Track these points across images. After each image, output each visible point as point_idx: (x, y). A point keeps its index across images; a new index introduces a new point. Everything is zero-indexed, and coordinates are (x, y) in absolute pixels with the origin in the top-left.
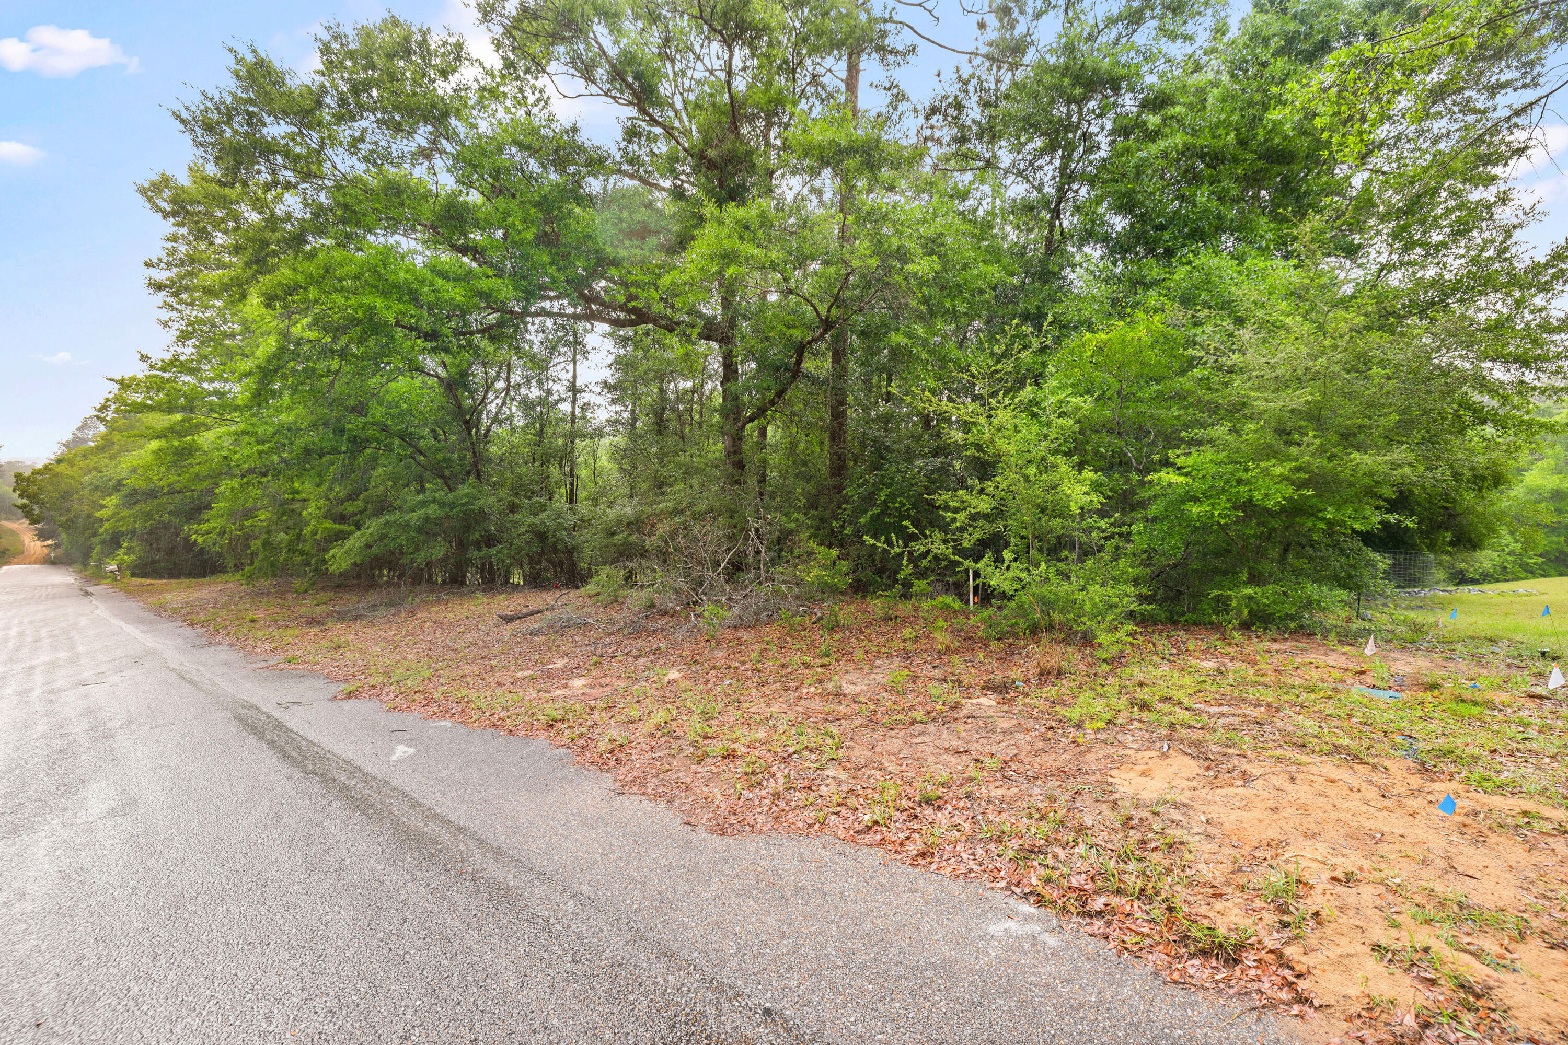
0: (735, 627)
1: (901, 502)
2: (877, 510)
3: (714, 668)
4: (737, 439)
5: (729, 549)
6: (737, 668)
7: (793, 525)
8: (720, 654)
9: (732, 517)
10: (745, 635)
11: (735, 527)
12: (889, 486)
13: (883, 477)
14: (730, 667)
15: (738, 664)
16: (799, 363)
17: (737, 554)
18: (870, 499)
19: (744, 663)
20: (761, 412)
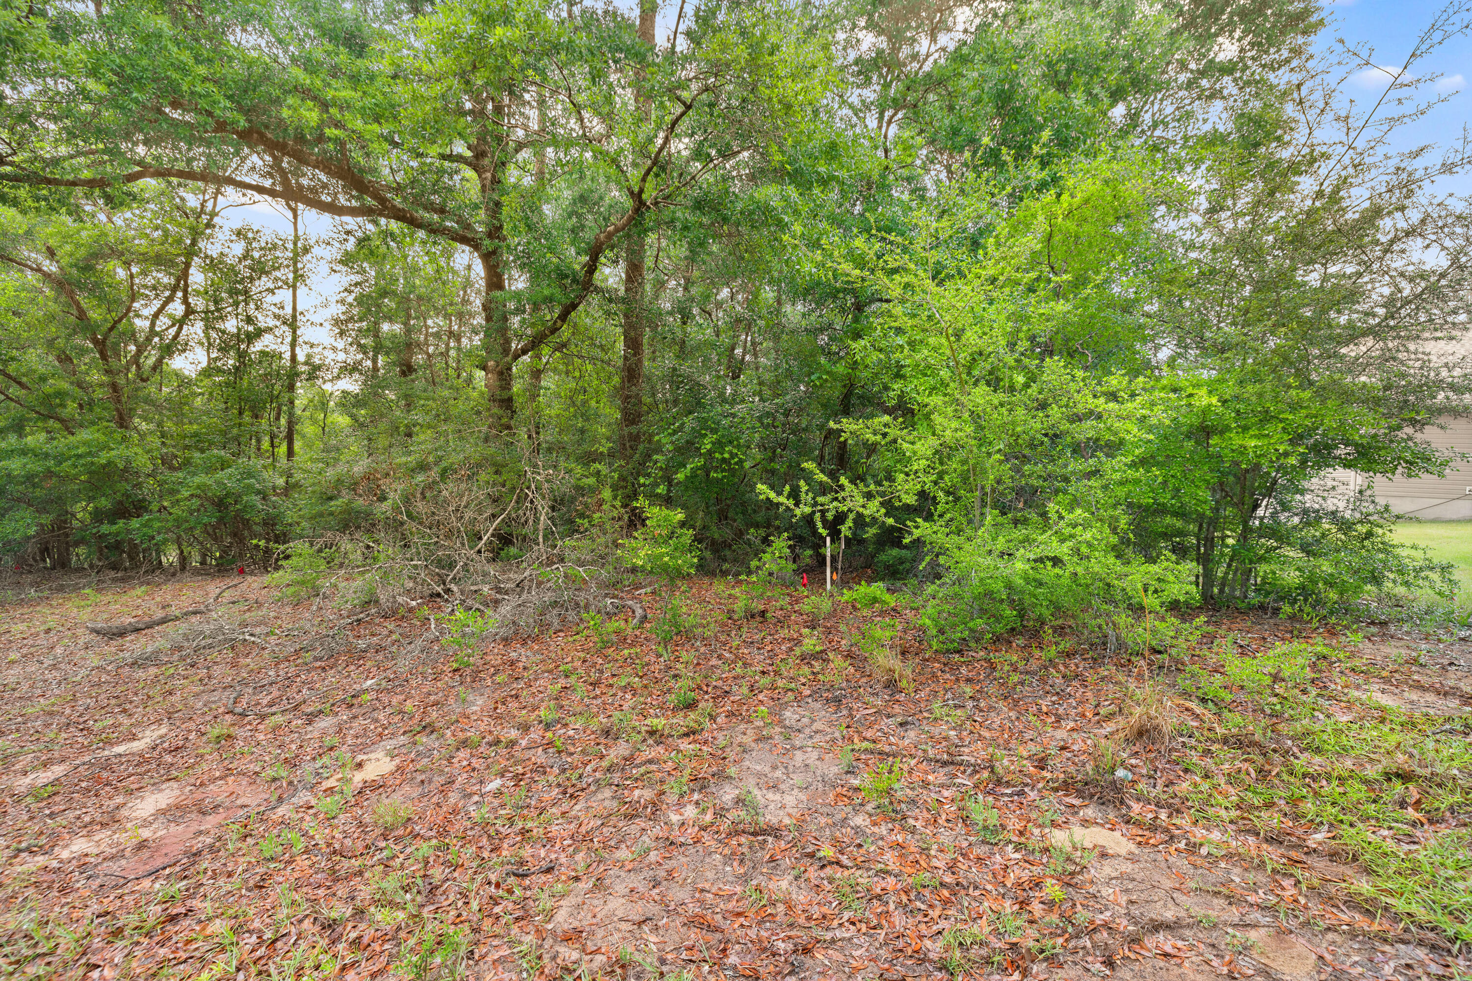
0: (506, 641)
1: (731, 453)
2: (699, 462)
3: (465, 743)
4: (504, 376)
5: (494, 516)
6: (512, 743)
7: (592, 481)
8: (478, 703)
9: (497, 472)
10: (524, 655)
11: (504, 486)
12: (714, 431)
13: (706, 420)
14: (497, 742)
15: (514, 734)
16: (591, 268)
17: (507, 522)
18: (688, 449)
19: (525, 728)
20: (535, 344)
